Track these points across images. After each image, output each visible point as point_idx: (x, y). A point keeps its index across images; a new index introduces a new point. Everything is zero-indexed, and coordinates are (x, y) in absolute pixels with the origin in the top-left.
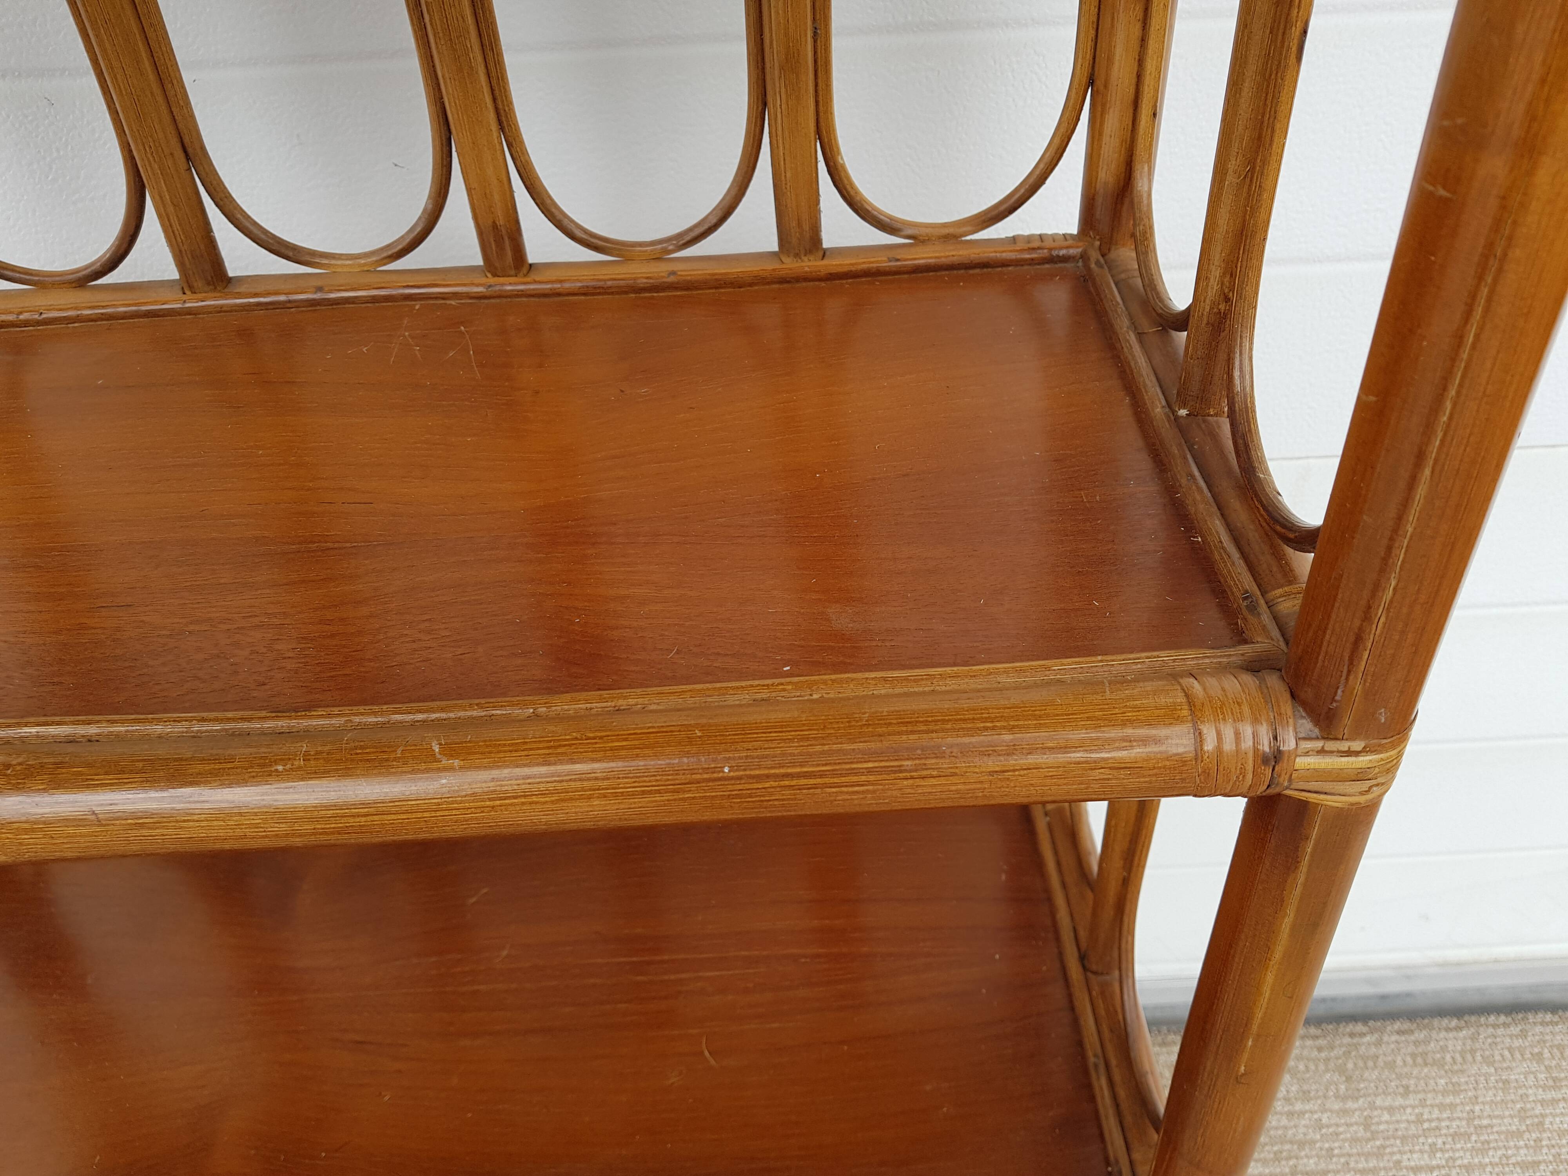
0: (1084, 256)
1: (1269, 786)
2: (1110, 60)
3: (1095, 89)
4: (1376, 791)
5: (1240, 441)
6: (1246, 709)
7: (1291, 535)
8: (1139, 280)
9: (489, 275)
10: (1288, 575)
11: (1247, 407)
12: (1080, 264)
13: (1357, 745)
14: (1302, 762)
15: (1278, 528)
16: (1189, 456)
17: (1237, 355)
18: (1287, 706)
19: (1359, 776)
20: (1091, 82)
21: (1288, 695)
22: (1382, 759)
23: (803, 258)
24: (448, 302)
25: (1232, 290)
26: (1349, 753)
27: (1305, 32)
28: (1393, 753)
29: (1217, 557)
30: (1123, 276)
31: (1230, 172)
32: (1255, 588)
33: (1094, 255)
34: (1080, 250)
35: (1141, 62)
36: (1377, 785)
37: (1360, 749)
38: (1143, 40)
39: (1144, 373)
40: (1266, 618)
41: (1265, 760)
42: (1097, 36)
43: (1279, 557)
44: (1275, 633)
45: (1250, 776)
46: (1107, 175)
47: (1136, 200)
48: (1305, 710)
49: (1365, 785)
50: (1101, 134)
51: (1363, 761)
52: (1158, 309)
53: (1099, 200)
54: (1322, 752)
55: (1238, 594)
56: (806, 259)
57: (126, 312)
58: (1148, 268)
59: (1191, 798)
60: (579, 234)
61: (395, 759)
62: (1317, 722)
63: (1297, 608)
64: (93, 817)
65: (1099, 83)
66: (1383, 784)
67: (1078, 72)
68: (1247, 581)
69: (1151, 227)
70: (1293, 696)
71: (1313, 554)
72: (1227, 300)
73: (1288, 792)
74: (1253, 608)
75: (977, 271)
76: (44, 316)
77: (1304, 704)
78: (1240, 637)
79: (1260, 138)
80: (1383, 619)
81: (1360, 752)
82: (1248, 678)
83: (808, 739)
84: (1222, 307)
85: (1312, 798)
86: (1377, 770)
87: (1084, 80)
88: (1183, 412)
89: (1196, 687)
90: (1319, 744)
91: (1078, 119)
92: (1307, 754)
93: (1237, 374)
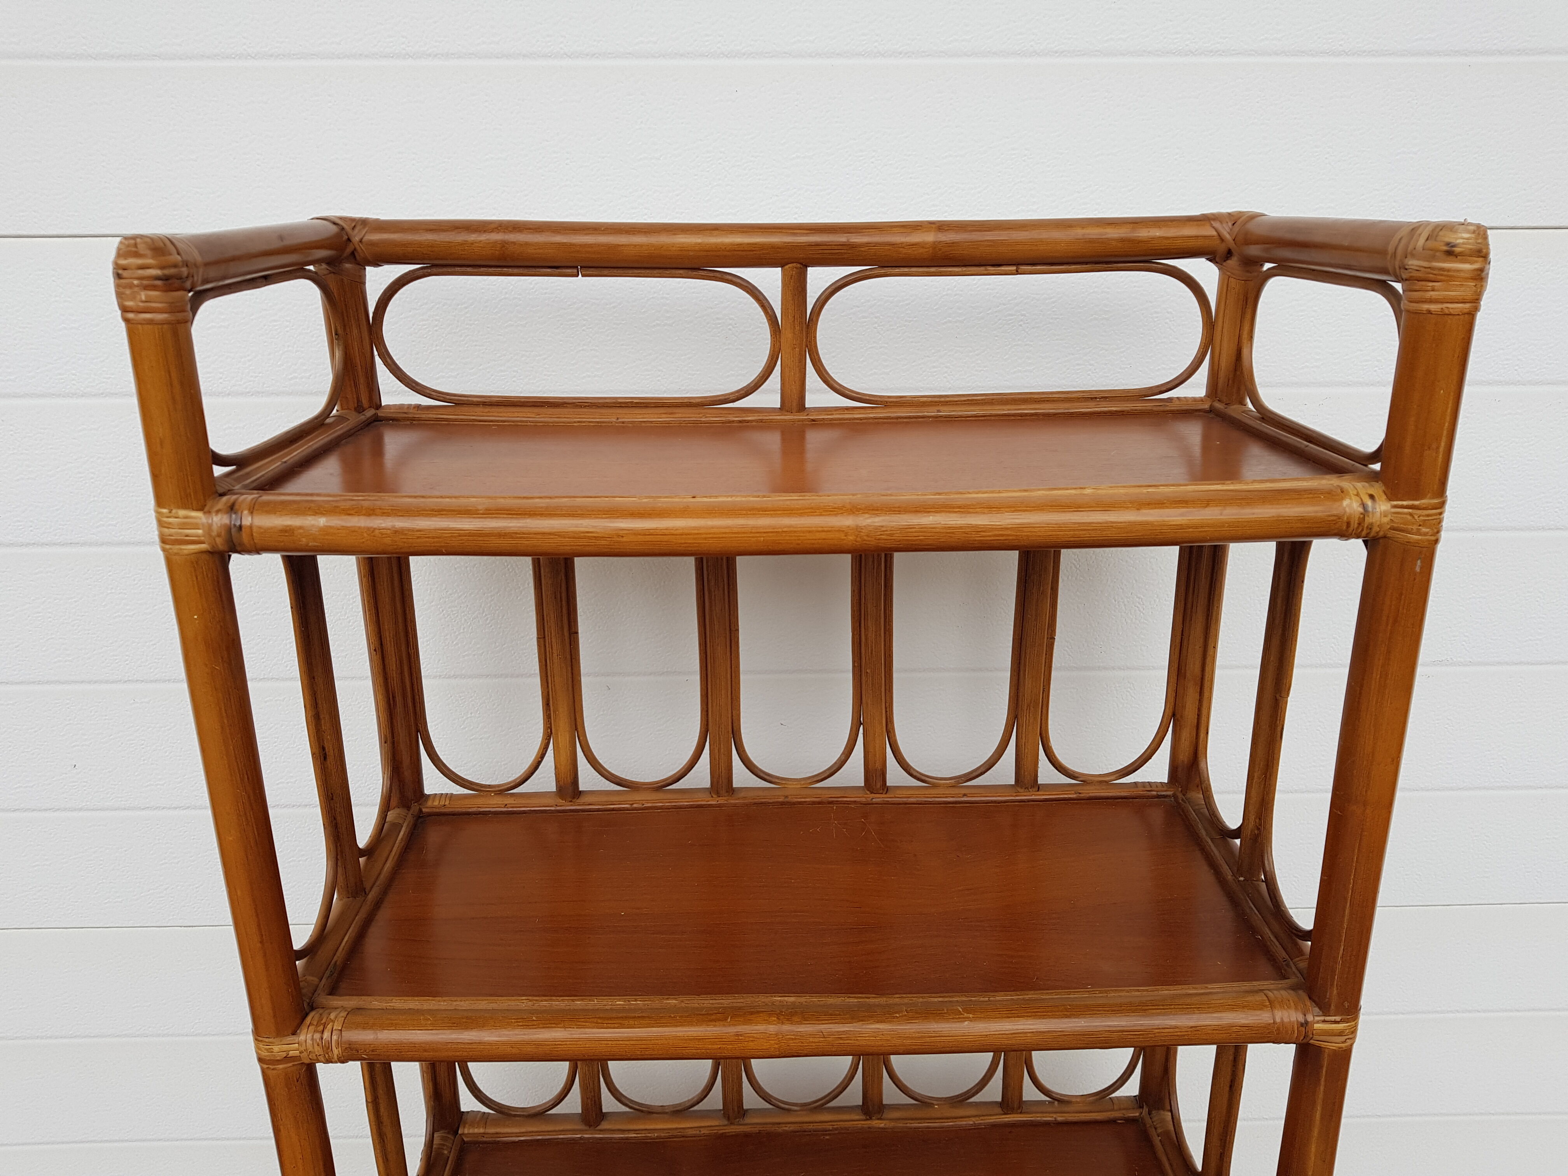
0: (1174, 796)
1: (1304, 1037)
2: (1184, 707)
3: (1176, 718)
4: (1349, 1042)
5: (1272, 893)
6: (1292, 1004)
7: (1300, 934)
8: (1206, 810)
9: (868, 792)
10: (1301, 952)
11: (1273, 878)
12: (1172, 799)
13: (1338, 1018)
14: (1316, 1026)
15: (1294, 931)
16: (1248, 899)
17: (1266, 854)
18: (1308, 1003)
19: (1341, 1033)
20: (1174, 715)
21: (1308, 998)
22: (1349, 1026)
23: (1030, 789)
24: (850, 806)
25: (1261, 825)
26: (1336, 1022)
27: (1283, 729)
28: (1353, 1023)
29: (1269, 943)
30: (1197, 807)
31: (1256, 777)
32: (1287, 957)
33: (1180, 796)
34: (1172, 793)
35: (1199, 710)
36: (1348, 1039)
37: (1339, 1020)
38: (1200, 701)
39: (1219, 858)
40: (1294, 969)
41: (1302, 1025)
42: (1176, 696)
43: (1296, 944)
44: (1299, 975)
45: (1296, 1032)
46: (1184, 756)
47: (1201, 771)
48: (1315, 1003)
49: (1343, 1038)
50: (1180, 739)
51: (1341, 1026)
52: (1219, 826)
53: (1180, 769)
54: (1324, 1021)
55: (1281, 959)
56: (1030, 790)
57: (687, 805)
58: (1211, 805)
59: (1271, 1044)
60: (915, 774)
61: (945, 1013)
62: (1320, 1008)
63: (1307, 966)
64: (821, 1034)
65: (1178, 716)
66: (1351, 1038)
67: (1167, 710)
68: (1284, 954)
69: (1210, 785)
70: (1310, 998)
71: (1310, 943)
72: (1258, 829)
73: (1312, 1042)
74: (1288, 965)
75: (1120, 800)
76: (644, 806)
77: (1314, 1001)
78: (1284, 977)
79: (1268, 765)
80: (1341, 962)
81: (1339, 1022)
82: (1291, 992)
83: (1115, 1011)
84: (1256, 832)
85: (1323, 1044)
86: (1347, 1031)
87: (1170, 714)
88: (1242, 879)
89: (1270, 994)
90: (1322, 1018)
91: (1168, 730)
92: (1318, 1022)
93: (1266, 862)
